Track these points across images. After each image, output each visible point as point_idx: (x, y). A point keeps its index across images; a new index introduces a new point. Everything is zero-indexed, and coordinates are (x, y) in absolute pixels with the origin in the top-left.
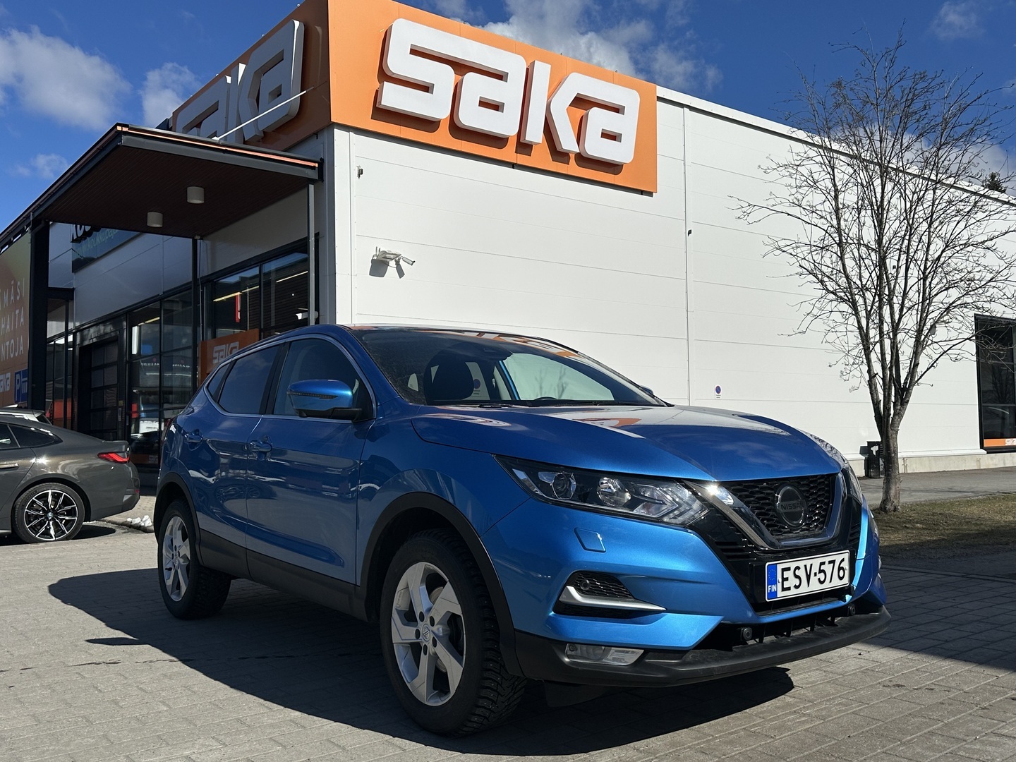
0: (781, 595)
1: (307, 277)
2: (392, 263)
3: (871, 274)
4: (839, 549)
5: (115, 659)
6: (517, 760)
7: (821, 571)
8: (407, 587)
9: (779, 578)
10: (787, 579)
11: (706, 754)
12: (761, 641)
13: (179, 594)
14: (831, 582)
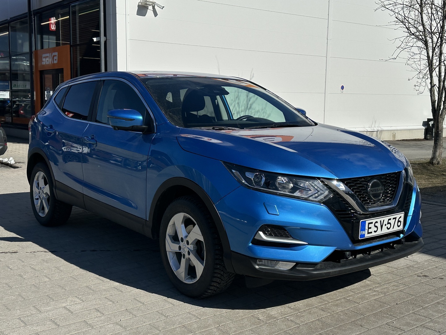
0: (367, 236)
1: (99, 11)
2: (150, 8)
3: (437, 24)
4: (399, 211)
5: (15, 250)
6: (230, 311)
7: (388, 223)
8: (174, 224)
9: (367, 228)
10: (370, 228)
11: (324, 311)
12: (355, 257)
13: (44, 213)
14: (393, 228)
